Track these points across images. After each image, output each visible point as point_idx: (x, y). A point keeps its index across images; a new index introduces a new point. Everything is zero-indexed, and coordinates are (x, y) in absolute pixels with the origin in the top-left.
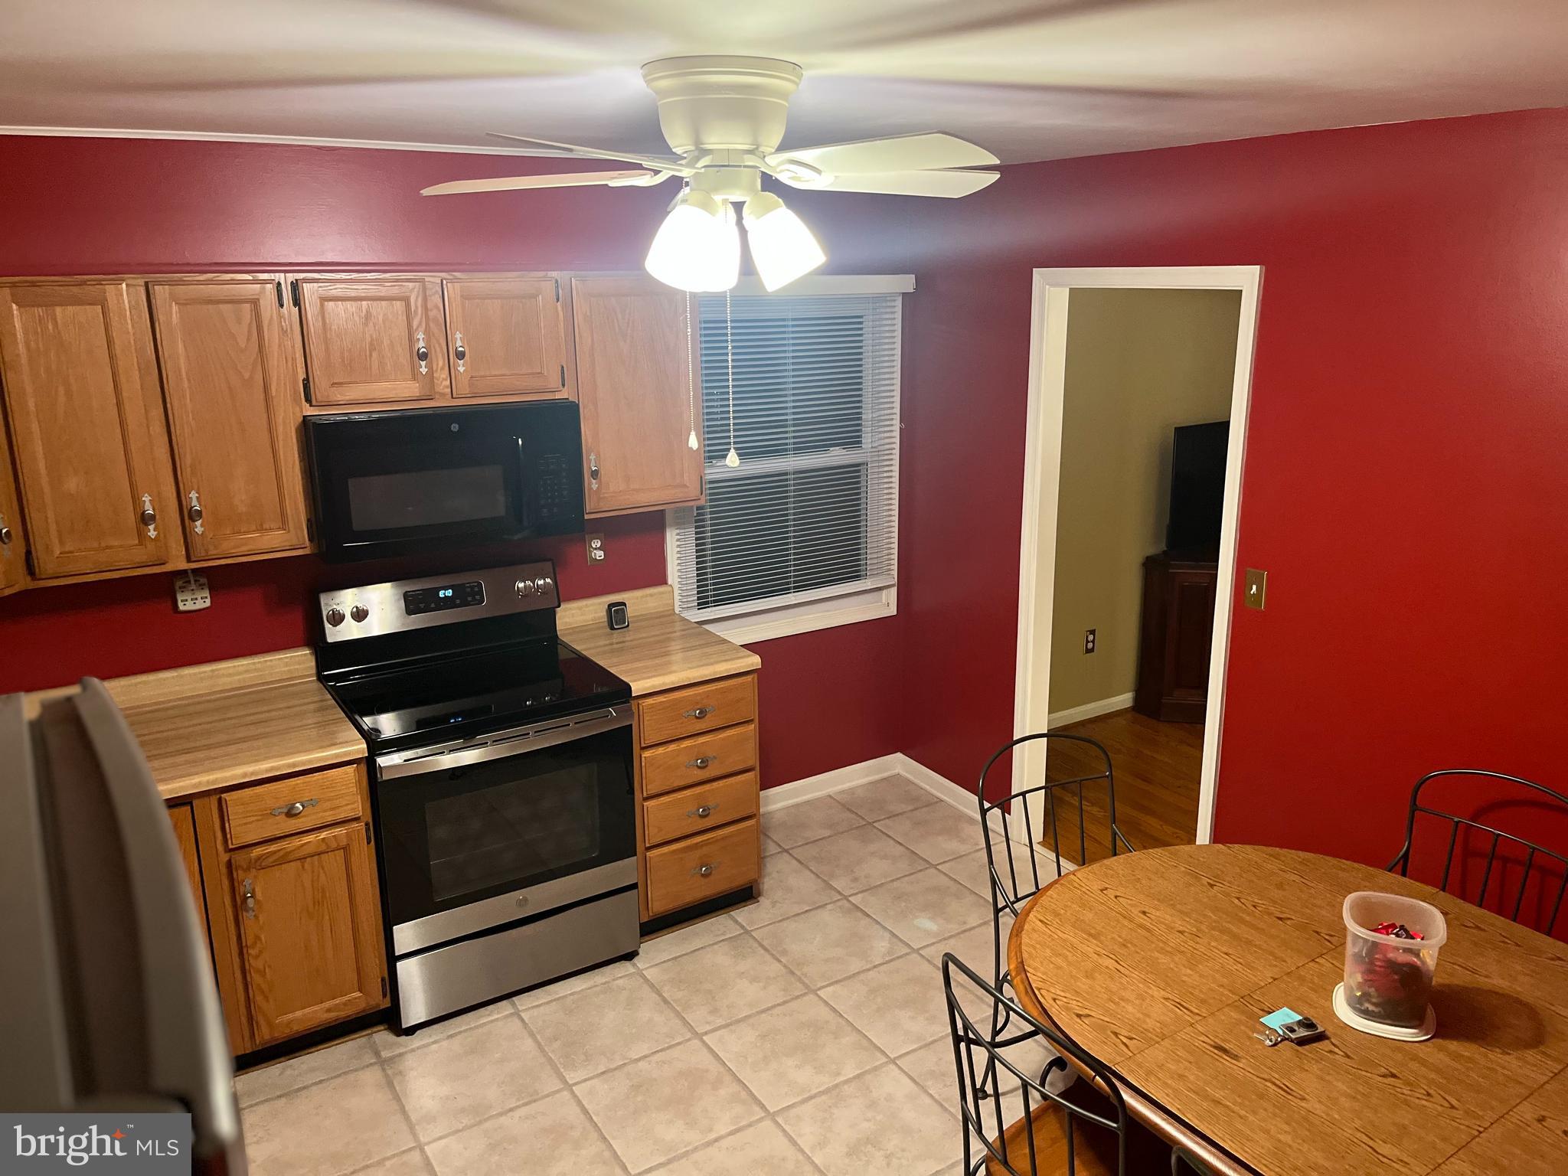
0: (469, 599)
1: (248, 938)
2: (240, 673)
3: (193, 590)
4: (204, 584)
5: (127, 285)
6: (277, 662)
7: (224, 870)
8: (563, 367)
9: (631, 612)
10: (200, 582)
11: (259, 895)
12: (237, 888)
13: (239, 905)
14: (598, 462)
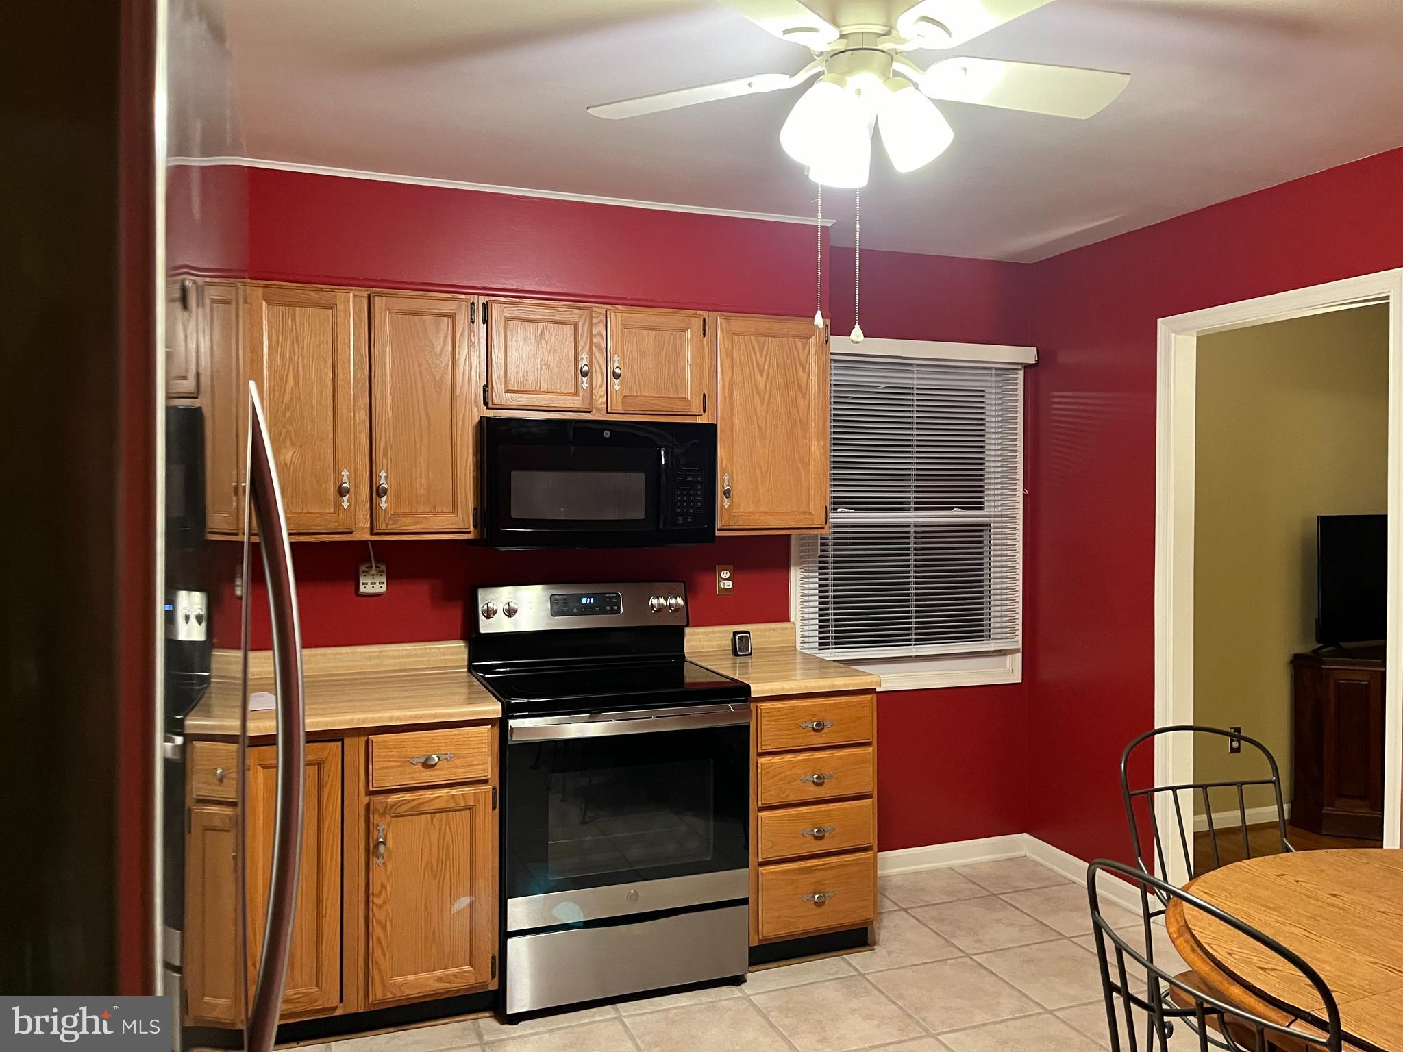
0: (608, 608)
1: (376, 887)
2: (403, 657)
3: (373, 575)
4: (383, 571)
5: (354, 296)
6: (436, 650)
7: (362, 812)
8: (704, 395)
9: (754, 643)
10: (381, 569)
11: (390, 843)
12: (371, 831)
13: (372, 849)
14: (730, 481)
